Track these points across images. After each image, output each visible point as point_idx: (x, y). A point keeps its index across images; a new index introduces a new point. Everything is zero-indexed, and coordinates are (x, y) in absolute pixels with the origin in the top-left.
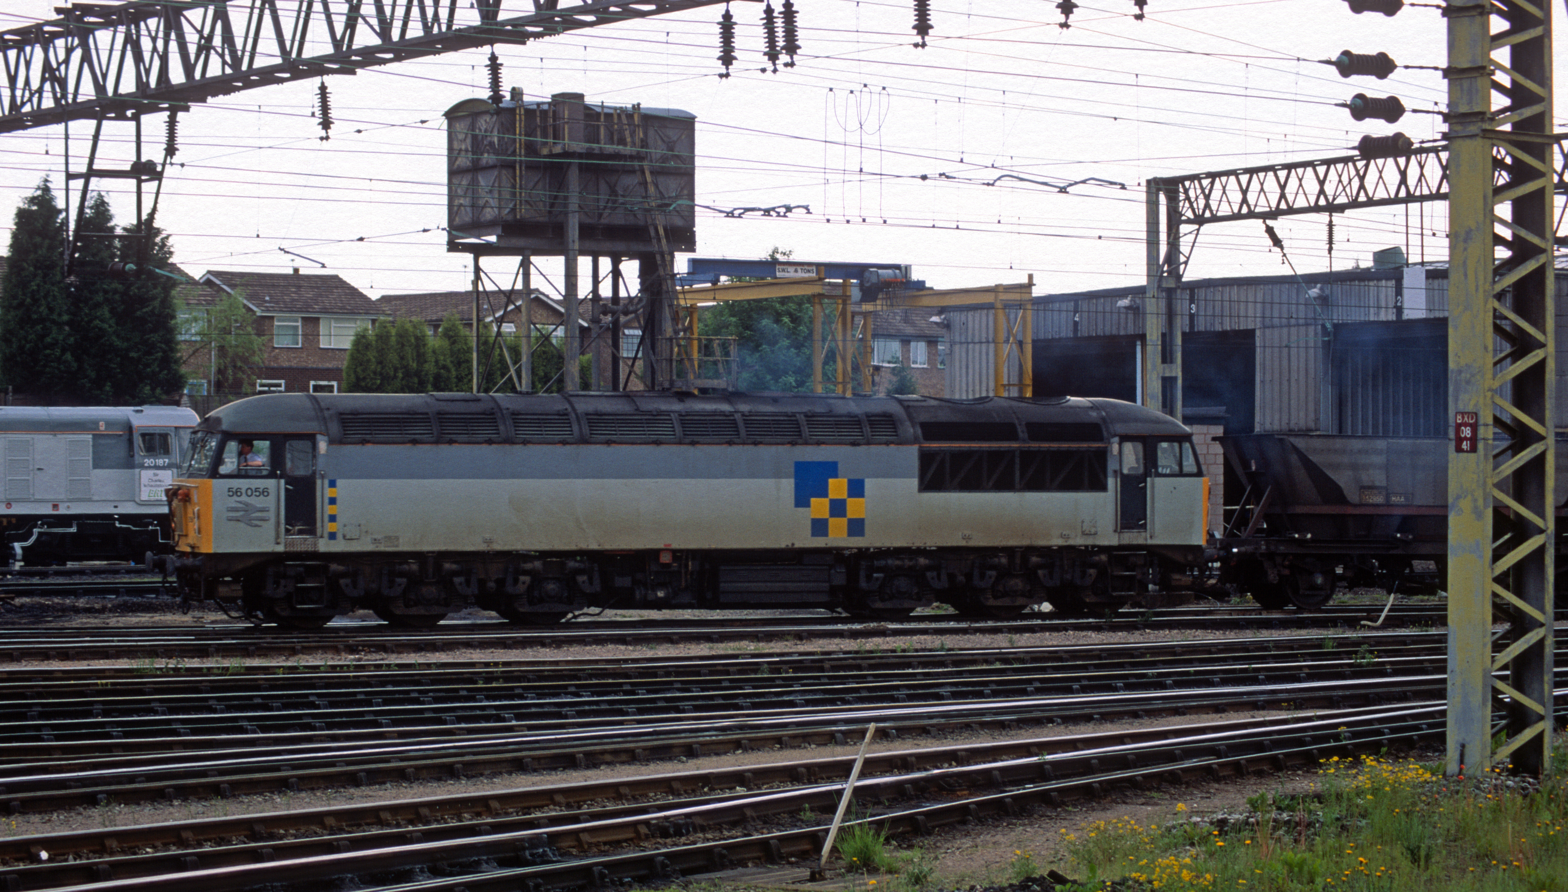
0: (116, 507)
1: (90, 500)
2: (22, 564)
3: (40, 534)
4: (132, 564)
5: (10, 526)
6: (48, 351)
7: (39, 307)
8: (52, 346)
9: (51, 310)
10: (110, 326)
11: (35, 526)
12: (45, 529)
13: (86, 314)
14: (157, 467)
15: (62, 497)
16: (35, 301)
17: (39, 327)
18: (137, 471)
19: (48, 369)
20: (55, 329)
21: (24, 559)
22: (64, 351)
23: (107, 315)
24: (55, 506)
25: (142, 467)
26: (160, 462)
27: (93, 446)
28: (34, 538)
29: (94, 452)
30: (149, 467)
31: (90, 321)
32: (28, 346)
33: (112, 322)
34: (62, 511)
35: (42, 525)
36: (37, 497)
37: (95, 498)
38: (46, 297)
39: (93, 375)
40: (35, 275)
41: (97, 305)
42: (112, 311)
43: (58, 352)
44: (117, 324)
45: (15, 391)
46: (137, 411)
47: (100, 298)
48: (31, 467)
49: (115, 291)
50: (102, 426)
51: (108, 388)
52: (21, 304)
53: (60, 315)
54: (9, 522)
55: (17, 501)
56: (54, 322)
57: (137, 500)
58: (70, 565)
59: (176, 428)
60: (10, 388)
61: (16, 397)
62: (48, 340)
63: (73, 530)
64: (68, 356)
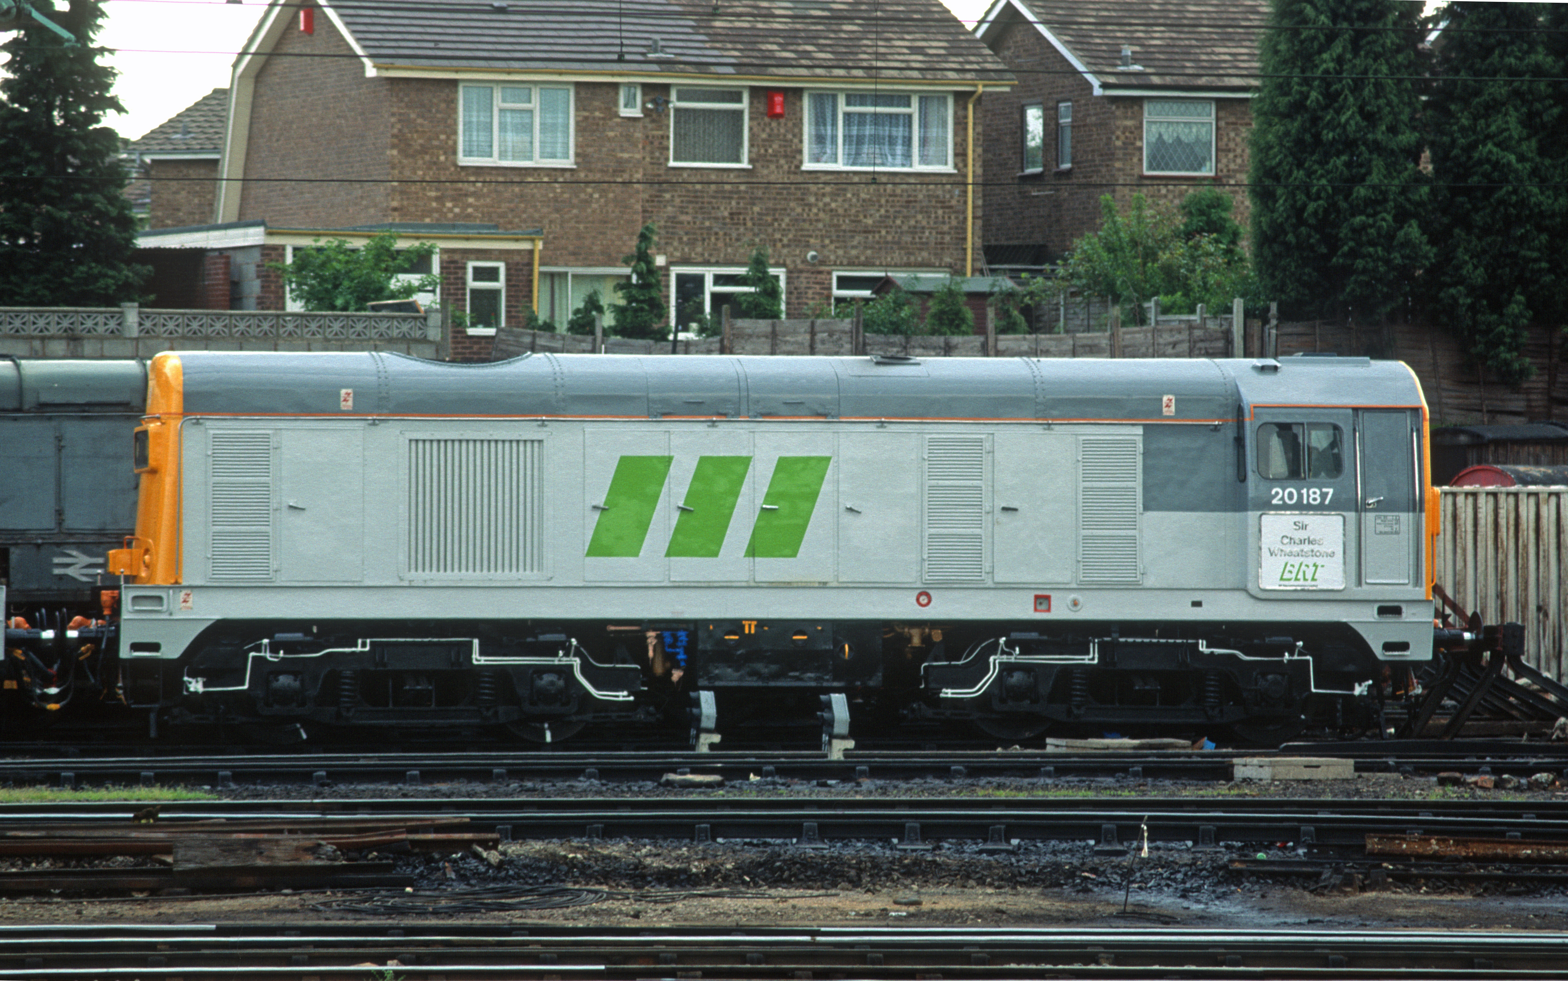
0: (1197, 604)
1: (1134, 587)
2: (851, 744)
3: (1007, 669)
4: (1209, 747)
5: (928, 649)
6: (1359, 219)
7: (1338, 112)
8: (1374, 204)
9: (1370, 118)
10: (1521, 158)
11: (993, 649)
12: (1016, 657)
13: (1462, 129)
14: (1301, 507)
15: (1064, 576)
16: (1331, 98)
17: (1339, 161)
18: (1252, 515)
19: (1360, 263)
20: (1378, 164)
21: (853, 733)
22: (1402, 217)
23: (1516, 130)
24: (1042, 601)
25: (1266, 505)
26: (1312, 495)
27: (1145, 454)
28: (992, 675)
29: (1146, 470)
30: (1284, 507)
31: (1473, 146)
32: (1312, 207)
33: (1530, 147)
34: (1060, 611)
35: (1010, 644)
36: (1000, 577)
37: (1149, 582)
38: (1357, 86)
39: (1479, 276)
40: (1331, 37)
41: (1493, 107)
42: (1530, 121)
43: (1386, 220)
44: (1542, 151)
45: (1285, 316)
46: (1263, 369)
47: (1498, 88)
48: (987, 506)
49: (1538, 71)
50: (1169, 406)
51: (1514, 309)
52: (1299, 106)
53: (1393, 130)
54: (926, 640)
55: (947, 586)
56: (1377, 147)
57: (1251, 586)
58: (1054, 745)
59: (1356, 410)
60: (1274, 307)
61: (1289, 328)
62: (1361, 191)
63: (1091, 658)
64: (1413, 230)
